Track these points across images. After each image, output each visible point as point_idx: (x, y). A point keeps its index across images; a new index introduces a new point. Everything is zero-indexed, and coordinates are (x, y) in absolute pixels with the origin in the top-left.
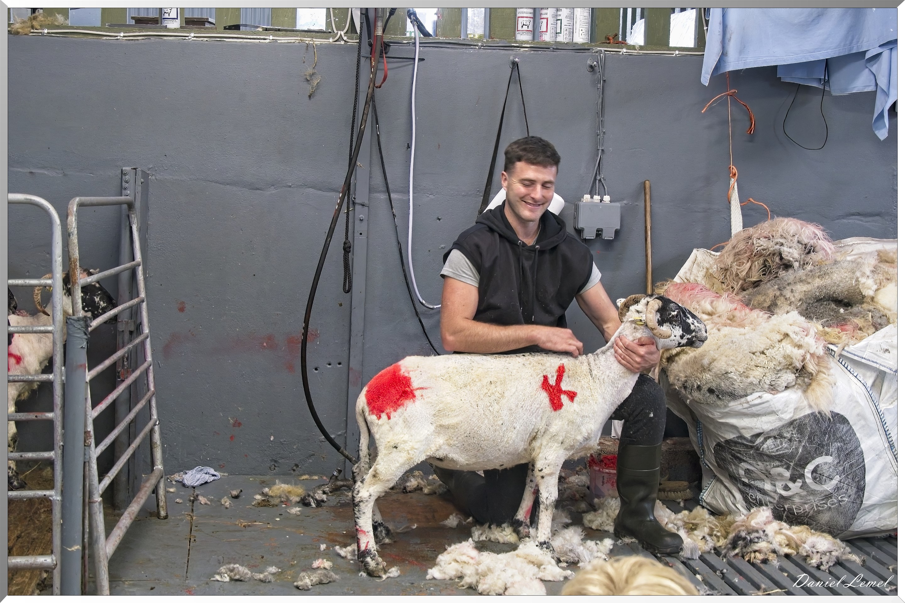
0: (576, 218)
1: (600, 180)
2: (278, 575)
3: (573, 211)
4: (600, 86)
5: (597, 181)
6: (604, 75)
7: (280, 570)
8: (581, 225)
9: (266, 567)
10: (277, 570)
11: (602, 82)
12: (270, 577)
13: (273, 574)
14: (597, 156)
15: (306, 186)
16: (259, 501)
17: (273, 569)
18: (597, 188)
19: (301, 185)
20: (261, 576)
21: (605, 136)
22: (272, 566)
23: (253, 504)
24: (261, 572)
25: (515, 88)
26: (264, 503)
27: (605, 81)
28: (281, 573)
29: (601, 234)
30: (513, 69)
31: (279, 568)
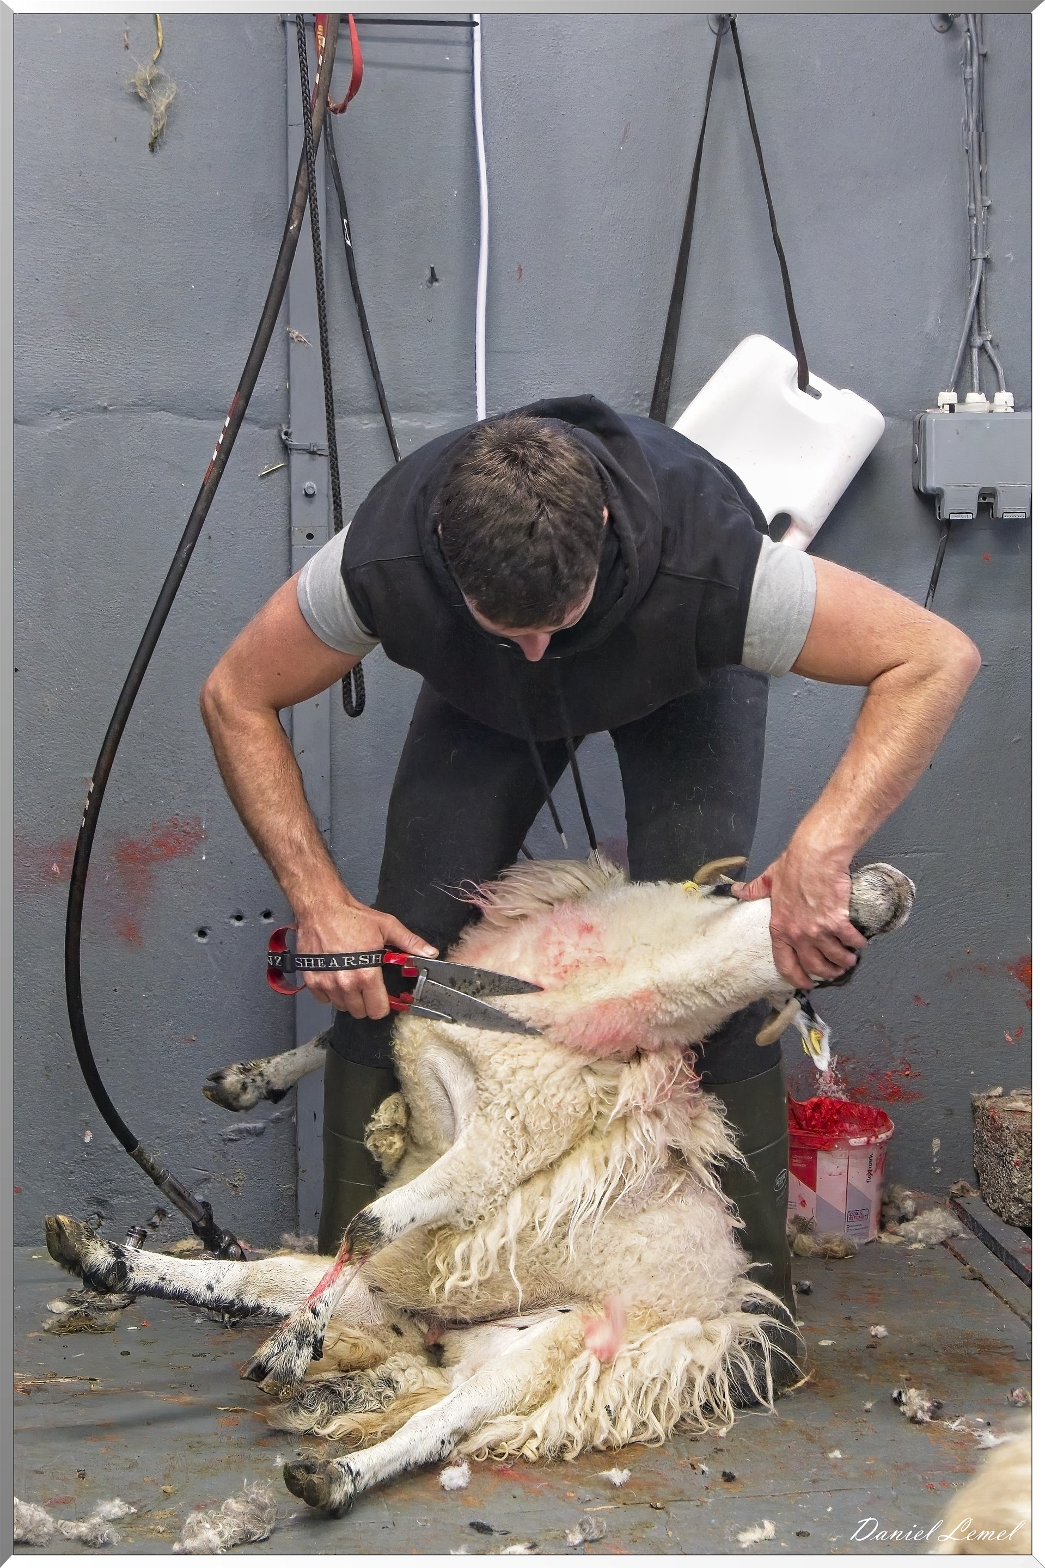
0: (918, 462)
1: (982, 348)
2: (130, 1524)
3: (909, 440)
4: (972, 71)
5: (975, 351)
6: (981, 39)
7: (133, 1510)
8: (932, 482)
9: (92, 1504)
10: (125, 1509)
11: (976, 58)
12: (108, 1531)
13: (116, 1521)
14: (972, 277)
15: (146, 404)
16: (63, 1318)
17: (115, 1508)
18: (976, 373)
19: (135, 405)
20: (83, 1528)
21: (994, 219)
22: (112, 1499)
23: (46, 1327)
24: (81, 1518)
25: (729, 89)
26: (76, 1324)
27: (985, 56)
28: (137, 1516)
29: (991, 505)
30: (720, 35)
31: (132, 1504)
